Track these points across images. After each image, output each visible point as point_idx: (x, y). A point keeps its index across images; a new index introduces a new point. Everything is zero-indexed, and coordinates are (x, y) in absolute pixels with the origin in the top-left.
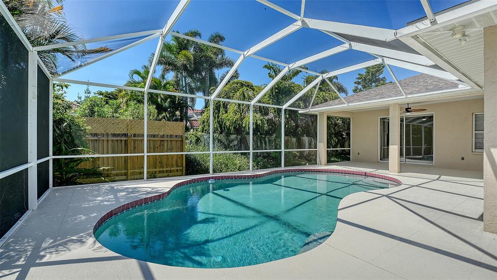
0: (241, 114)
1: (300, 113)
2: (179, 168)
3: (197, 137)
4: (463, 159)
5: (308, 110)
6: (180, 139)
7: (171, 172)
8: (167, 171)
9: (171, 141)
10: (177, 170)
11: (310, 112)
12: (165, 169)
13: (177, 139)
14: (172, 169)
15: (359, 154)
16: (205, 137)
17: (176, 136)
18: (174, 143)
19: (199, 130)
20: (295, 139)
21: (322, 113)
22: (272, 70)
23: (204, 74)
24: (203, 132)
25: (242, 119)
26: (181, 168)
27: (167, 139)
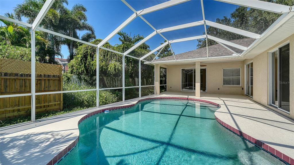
0: (106, 62)
1: (145, 64)
2: (56, 103)
3: (68, 77)
4: (219, 89)
5: (151, 62)
6: (58, 79)
7: (48, 107)
8: (45, 106)
9: (49, 80)
10: (55, 104)
11: (152, 64)
12: (42, 105)
13: (55, 79)
14: (50, 104)
15: (171, 87)
16: (73, 77)
17: (54, 76)
18: (51, 82)
19: (69, 72)
20: (131, 79)
21: (157, 65)
22: (122, 36)
23: (68, 32)
24: (72, 73)
25: (107, 66)
26: (59, 102)
27: (45, 78)
